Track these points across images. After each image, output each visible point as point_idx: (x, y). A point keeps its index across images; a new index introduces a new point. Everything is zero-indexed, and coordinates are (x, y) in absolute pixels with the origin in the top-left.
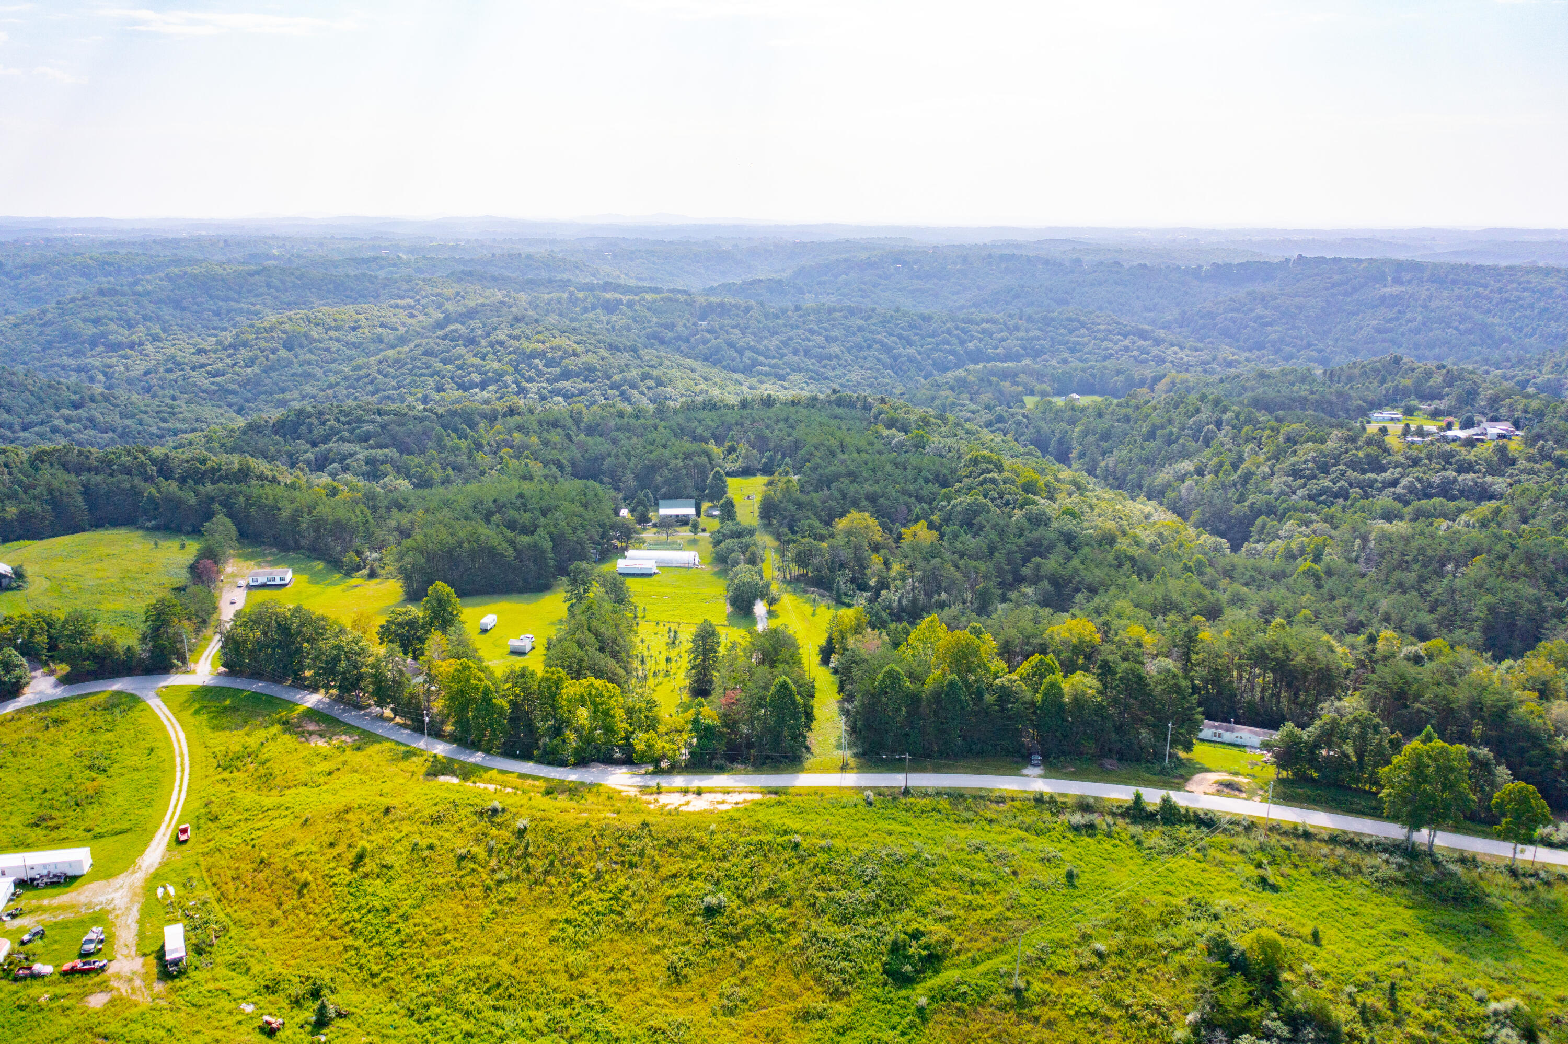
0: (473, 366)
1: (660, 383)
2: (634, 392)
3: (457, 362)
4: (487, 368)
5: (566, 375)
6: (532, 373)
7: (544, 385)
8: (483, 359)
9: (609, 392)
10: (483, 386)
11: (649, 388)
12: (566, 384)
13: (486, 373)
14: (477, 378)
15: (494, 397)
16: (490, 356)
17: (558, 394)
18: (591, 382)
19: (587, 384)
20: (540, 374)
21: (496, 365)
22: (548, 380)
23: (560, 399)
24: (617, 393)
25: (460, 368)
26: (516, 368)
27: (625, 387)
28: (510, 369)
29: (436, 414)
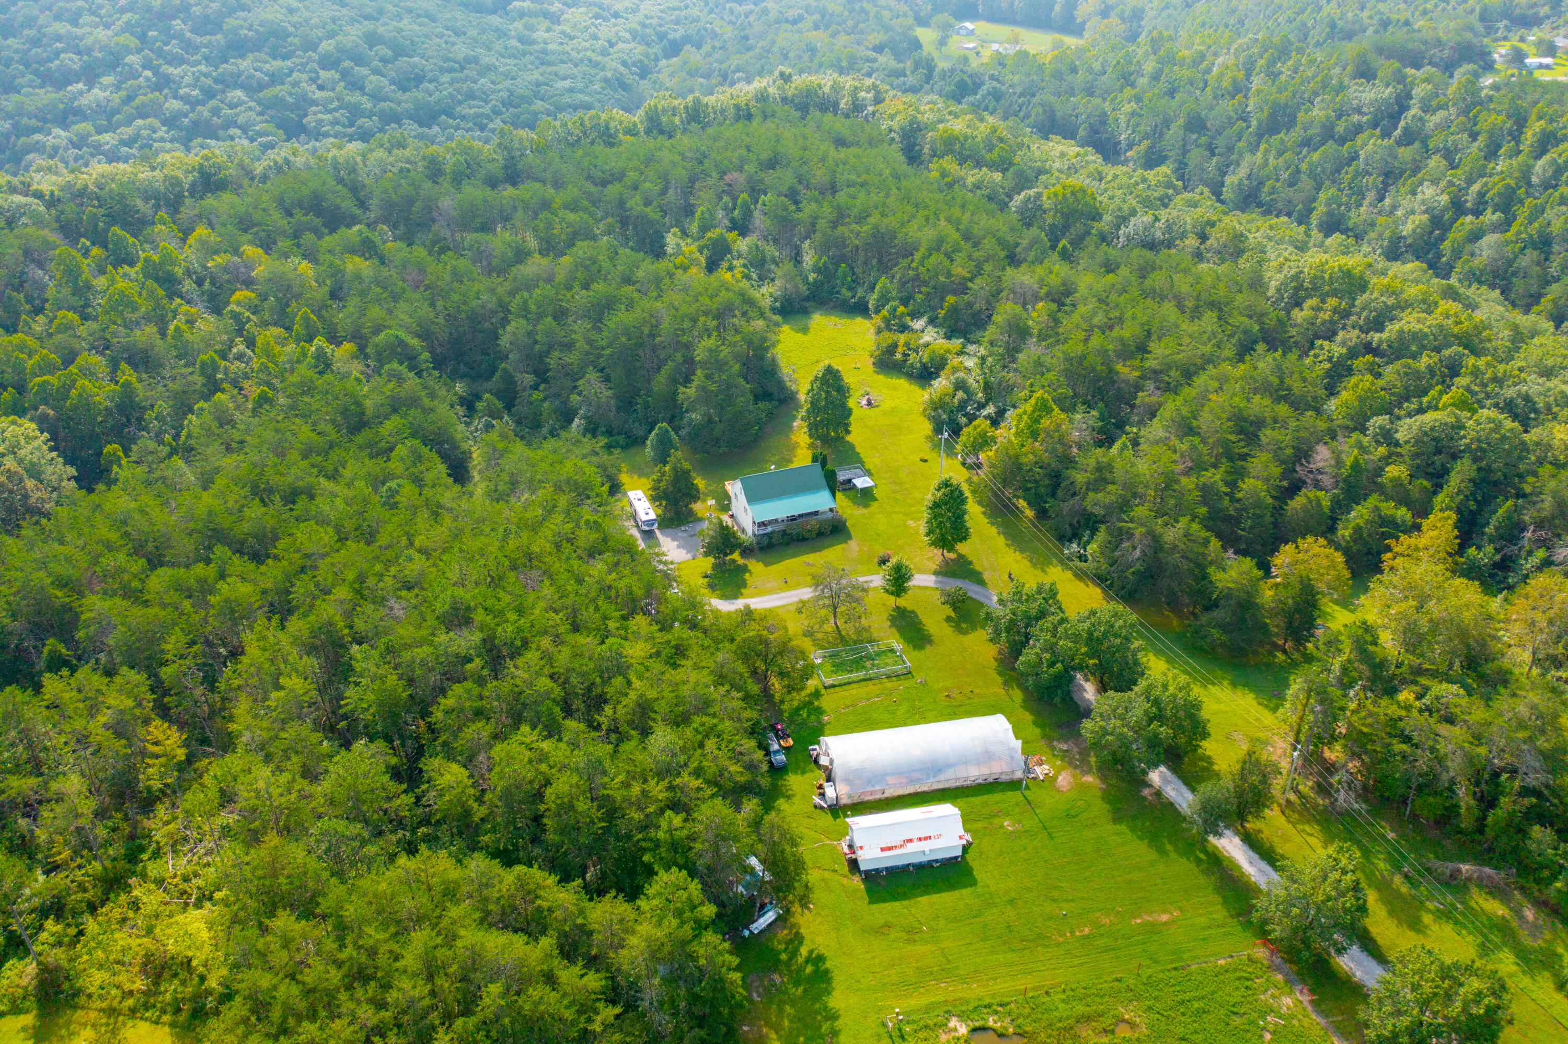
0: (59, 38)
1: (399, 51)
2: (364, 71)
3: (26, 32)
4: (88, 41)
5: (238, 47)
6: (173, 47)
7: (203, 68)
8: (75, 22)
9: (323, 74)
10: (90, 76)
11: (384, 60)
12: (245, 64)
13: (89, 51)
14: (70, 60)
15: (117, 98)
16: (86, 18)
17: (236, 85)
18: (286, 57)
19: (278, 63)
20: (189, 47)
21: (102, 34)
22: (207, 58)
23: (239, 94)
24: (337, 76)
25: (35, 42)
26: (143, 37)
27: (347, 64)
28: (133, 42)
29: (39, 195)
